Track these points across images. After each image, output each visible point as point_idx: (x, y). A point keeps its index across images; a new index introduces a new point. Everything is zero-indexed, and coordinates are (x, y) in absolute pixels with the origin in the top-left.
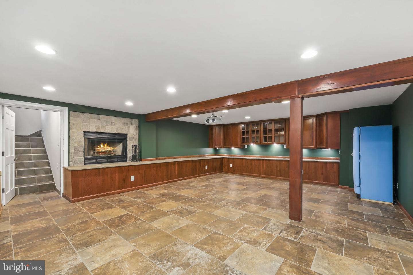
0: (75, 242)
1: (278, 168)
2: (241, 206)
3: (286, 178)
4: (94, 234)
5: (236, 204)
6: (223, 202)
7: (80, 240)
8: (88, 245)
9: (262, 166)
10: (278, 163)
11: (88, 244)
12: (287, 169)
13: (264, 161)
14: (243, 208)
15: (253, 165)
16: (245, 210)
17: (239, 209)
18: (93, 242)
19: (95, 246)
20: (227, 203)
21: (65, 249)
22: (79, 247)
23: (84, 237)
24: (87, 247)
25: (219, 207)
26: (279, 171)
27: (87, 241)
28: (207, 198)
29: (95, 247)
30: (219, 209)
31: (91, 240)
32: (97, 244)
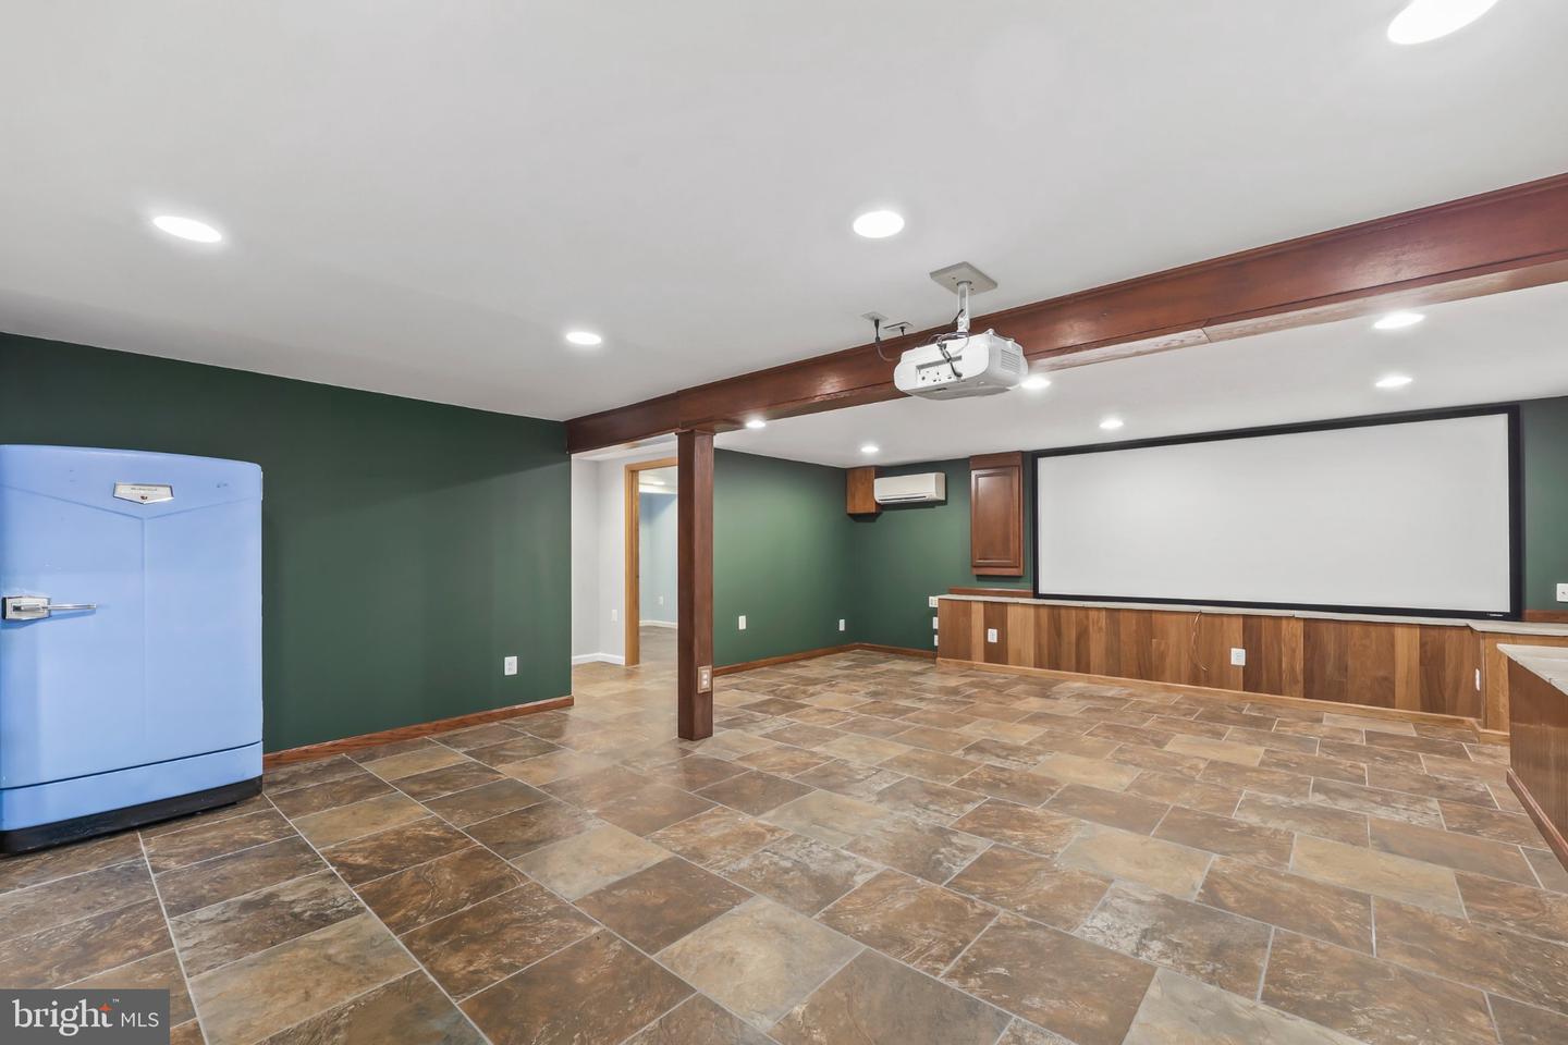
2: (817, 769)
5: (836, 773)
6: (886, 785)
14: (815, 760)
16: (813, 754)
17: (828, 758)
20: (867, 778)
25: (896, 764)
28: (970, 808)
30: (897, 759)
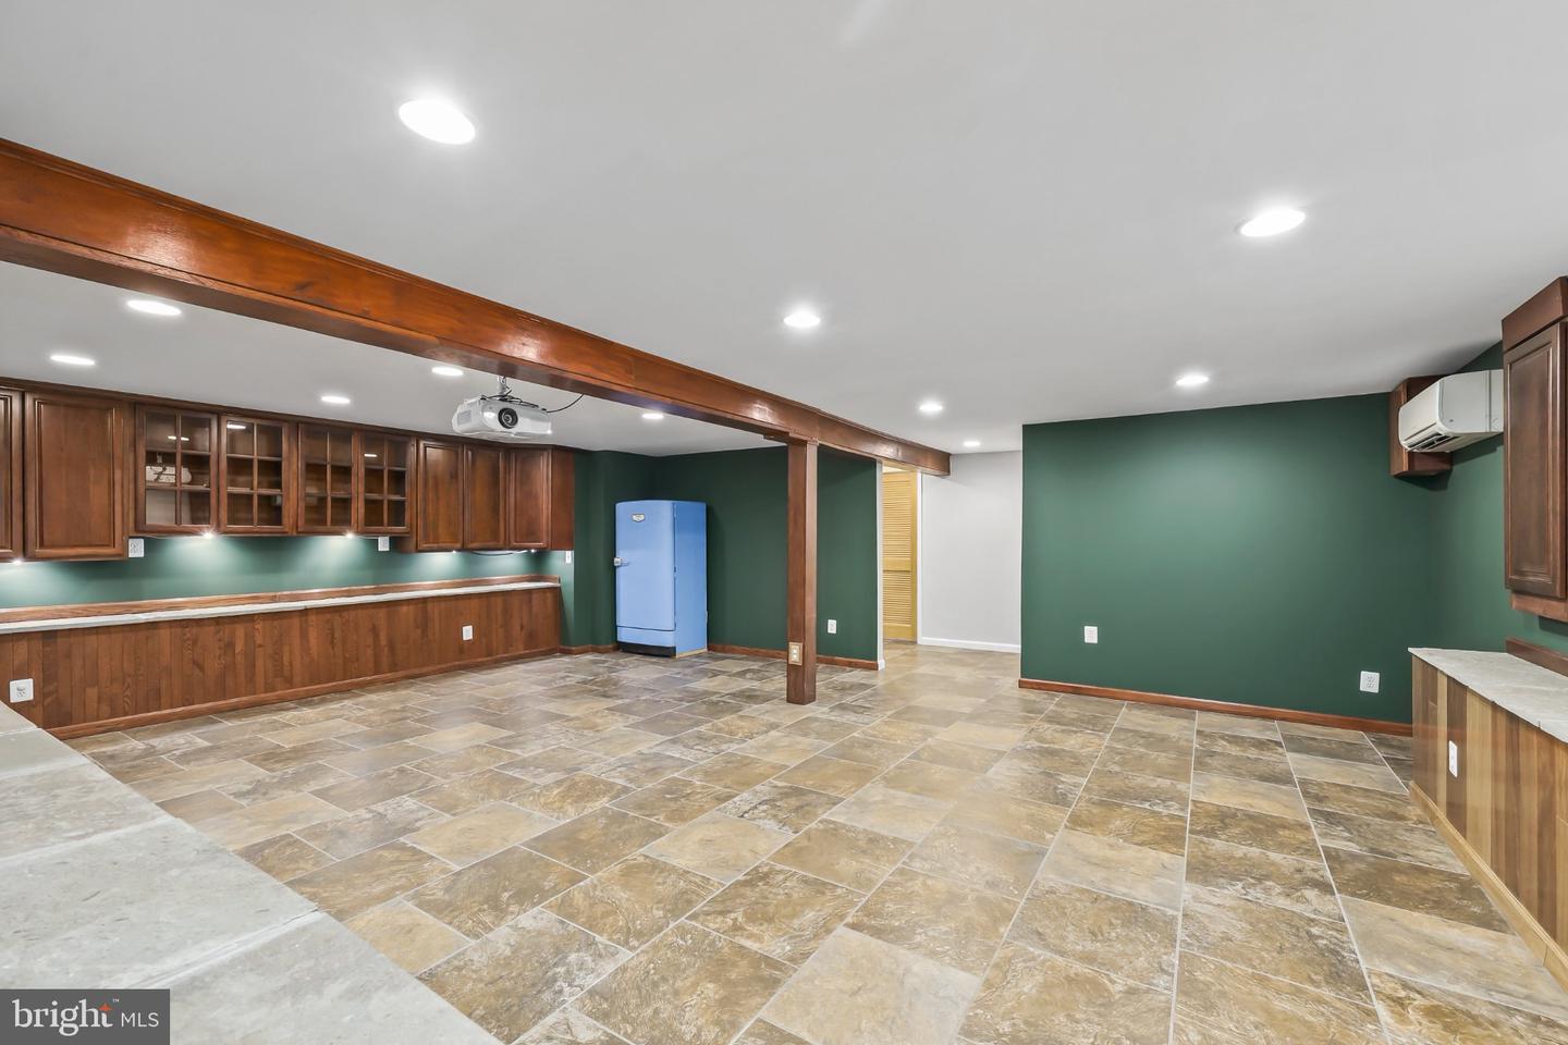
0: (1163, 950)
1: (383, 641)
3: (417, 671)
4: (1082, 930)
7: (1141, 948)
8: (1135, 912)
9: (296, 642)
10: (382, 613)
11: (1134, 914)
12: (419, 631)
13: (312, 618)
15: (239, 648)
18: (1114, 909)
19: (1124, 895)
21: (1205, 947)
22: (1165, 922)
23: (1119, 947)
24: (1144, 909)
26: (386, 649)
27: (1126, 923)
29: (1125, 890)
31: (1113, 921)
32: (1111, 895)
